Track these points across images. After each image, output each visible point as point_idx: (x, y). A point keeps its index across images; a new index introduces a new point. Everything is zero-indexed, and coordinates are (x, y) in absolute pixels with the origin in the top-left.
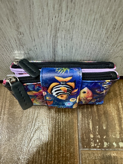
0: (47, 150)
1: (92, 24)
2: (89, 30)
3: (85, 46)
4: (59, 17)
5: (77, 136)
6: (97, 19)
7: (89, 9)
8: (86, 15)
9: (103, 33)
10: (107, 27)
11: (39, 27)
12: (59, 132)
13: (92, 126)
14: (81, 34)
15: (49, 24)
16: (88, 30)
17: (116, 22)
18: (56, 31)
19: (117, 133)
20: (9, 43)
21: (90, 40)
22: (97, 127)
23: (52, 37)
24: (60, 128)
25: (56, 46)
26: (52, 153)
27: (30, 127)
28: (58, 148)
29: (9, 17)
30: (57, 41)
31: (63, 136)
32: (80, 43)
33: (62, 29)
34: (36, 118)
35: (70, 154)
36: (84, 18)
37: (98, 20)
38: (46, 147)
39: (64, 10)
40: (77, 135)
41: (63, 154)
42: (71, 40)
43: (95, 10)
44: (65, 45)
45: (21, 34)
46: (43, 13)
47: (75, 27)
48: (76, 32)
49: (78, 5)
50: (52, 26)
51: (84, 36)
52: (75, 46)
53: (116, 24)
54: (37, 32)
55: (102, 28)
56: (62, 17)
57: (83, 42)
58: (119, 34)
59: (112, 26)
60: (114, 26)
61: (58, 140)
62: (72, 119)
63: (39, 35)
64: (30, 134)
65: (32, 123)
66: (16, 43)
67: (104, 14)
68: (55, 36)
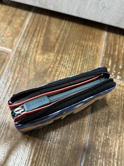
0: (72, 68)
12: (84, 61)
22: (115, 65)
24: (85, 58)
26: (76, 71)
31: (86, 63)
38: (72, 66)
61: (82, 64)
62: (96, 55)
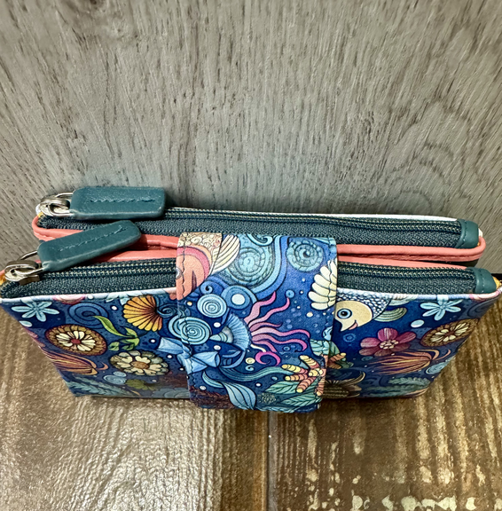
1: (297, 117)
2: (290, 133)
3: (285, 176)
4: (194, 94)
5: (263, 476)
6: (310, 105)
7: (284, 81)
8: (275, 93)
9: (337, 143)
10: (343, 127)
11: (136, 120)
13: (315, 444)
14: (268, 144)
15: (164, 112)
16: (287, 133)
17: (371, 114)
18: (189, 133)
19: (397, 468)
20: (37, 160)
21: (298, 159)
23: (175, 147)
25: (191, 174)
27: (102, 444)
29: (43, 91)
30: (194, 161)
32: (268, 167)
33: (207, 127)
34: (122, 415)
36: (271, 102)
37: (313, 107)
39: (209, 79)
40: (263, 472)
42: (239, 159)
43: (301, 83)
44: (221, 171)
45: (76, 138)
46: (146, 83)
47: (247, 123)
48: (251, 138)
49: (250, 69)
50: (173, 117)
51: (279, 150)
52: (254, 177)
53: (371, 121)
54: (130, 134)
55: (331, 128)
56: (203, 97)
57: (277, 166)
58: (387, 146)
59: (360, 124)
60: (366, 125)
63: (136, 141)
64: (100, 467)
65: (109, 429)
66: (60, 160)
67: (330, 94)
68: (186, 147)
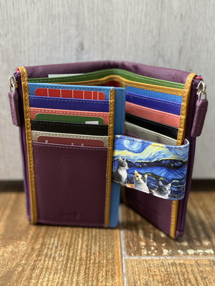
28: (87, 253)
35: (107, 260)
41: (95, 260)
